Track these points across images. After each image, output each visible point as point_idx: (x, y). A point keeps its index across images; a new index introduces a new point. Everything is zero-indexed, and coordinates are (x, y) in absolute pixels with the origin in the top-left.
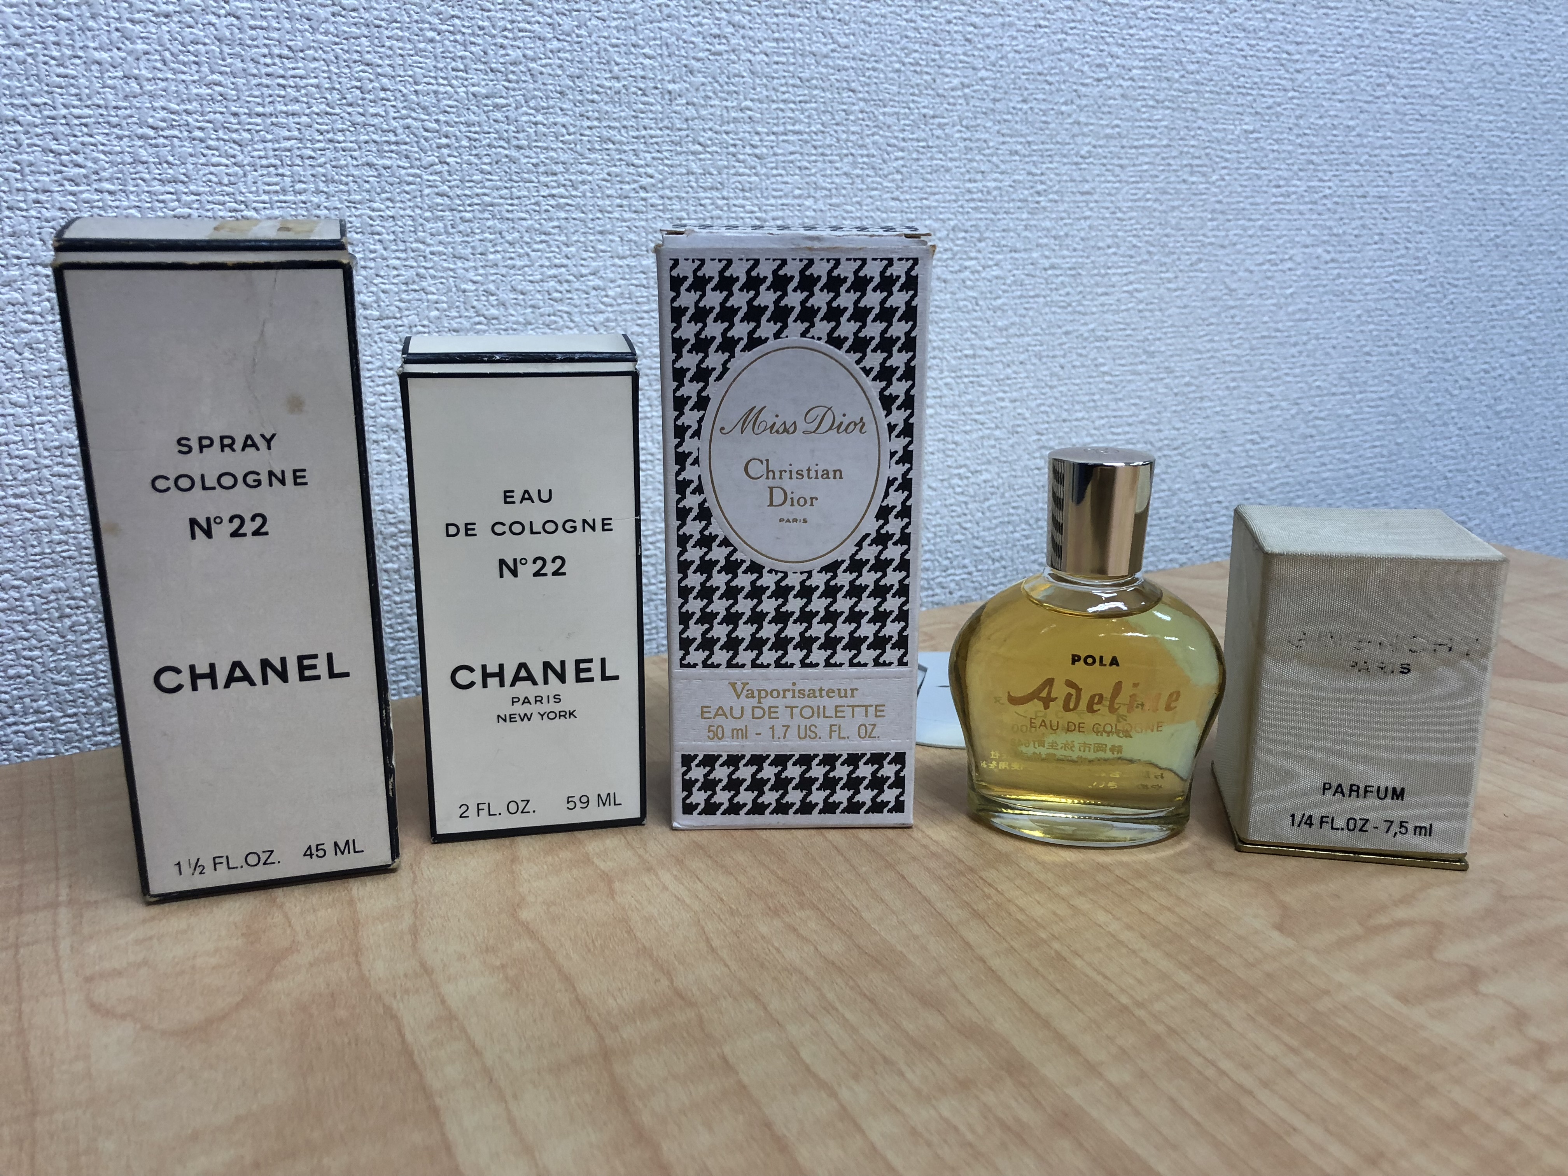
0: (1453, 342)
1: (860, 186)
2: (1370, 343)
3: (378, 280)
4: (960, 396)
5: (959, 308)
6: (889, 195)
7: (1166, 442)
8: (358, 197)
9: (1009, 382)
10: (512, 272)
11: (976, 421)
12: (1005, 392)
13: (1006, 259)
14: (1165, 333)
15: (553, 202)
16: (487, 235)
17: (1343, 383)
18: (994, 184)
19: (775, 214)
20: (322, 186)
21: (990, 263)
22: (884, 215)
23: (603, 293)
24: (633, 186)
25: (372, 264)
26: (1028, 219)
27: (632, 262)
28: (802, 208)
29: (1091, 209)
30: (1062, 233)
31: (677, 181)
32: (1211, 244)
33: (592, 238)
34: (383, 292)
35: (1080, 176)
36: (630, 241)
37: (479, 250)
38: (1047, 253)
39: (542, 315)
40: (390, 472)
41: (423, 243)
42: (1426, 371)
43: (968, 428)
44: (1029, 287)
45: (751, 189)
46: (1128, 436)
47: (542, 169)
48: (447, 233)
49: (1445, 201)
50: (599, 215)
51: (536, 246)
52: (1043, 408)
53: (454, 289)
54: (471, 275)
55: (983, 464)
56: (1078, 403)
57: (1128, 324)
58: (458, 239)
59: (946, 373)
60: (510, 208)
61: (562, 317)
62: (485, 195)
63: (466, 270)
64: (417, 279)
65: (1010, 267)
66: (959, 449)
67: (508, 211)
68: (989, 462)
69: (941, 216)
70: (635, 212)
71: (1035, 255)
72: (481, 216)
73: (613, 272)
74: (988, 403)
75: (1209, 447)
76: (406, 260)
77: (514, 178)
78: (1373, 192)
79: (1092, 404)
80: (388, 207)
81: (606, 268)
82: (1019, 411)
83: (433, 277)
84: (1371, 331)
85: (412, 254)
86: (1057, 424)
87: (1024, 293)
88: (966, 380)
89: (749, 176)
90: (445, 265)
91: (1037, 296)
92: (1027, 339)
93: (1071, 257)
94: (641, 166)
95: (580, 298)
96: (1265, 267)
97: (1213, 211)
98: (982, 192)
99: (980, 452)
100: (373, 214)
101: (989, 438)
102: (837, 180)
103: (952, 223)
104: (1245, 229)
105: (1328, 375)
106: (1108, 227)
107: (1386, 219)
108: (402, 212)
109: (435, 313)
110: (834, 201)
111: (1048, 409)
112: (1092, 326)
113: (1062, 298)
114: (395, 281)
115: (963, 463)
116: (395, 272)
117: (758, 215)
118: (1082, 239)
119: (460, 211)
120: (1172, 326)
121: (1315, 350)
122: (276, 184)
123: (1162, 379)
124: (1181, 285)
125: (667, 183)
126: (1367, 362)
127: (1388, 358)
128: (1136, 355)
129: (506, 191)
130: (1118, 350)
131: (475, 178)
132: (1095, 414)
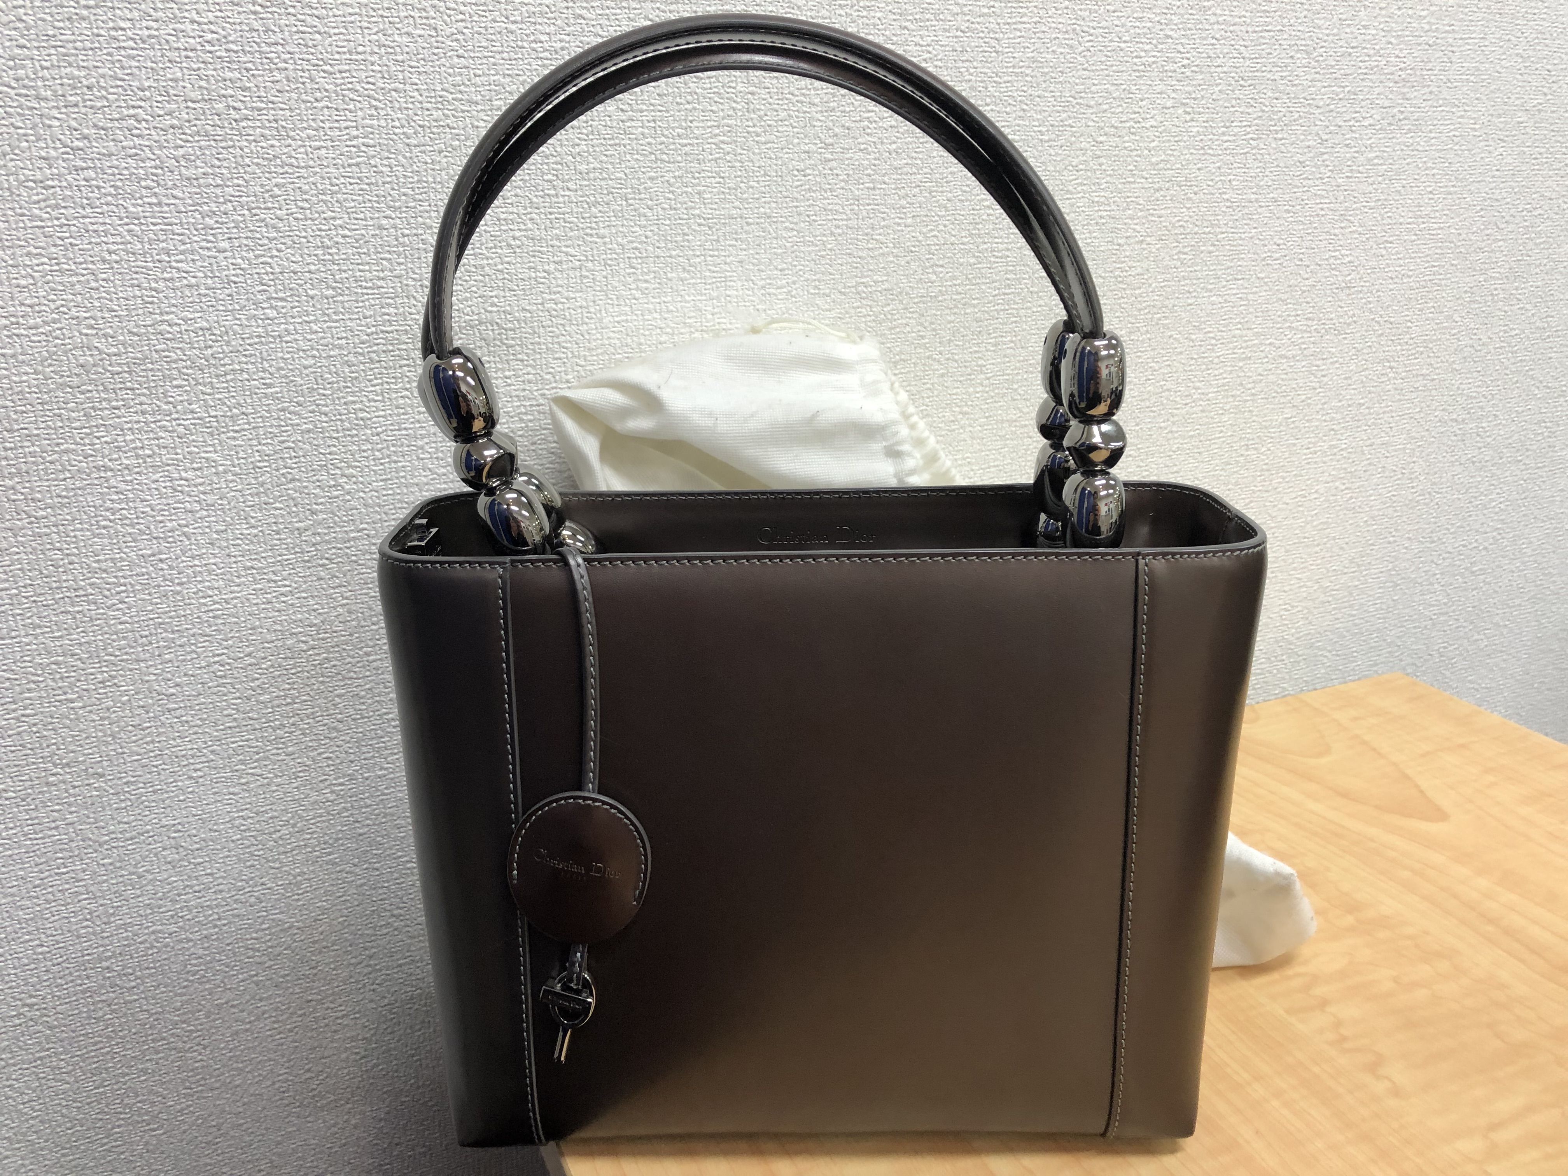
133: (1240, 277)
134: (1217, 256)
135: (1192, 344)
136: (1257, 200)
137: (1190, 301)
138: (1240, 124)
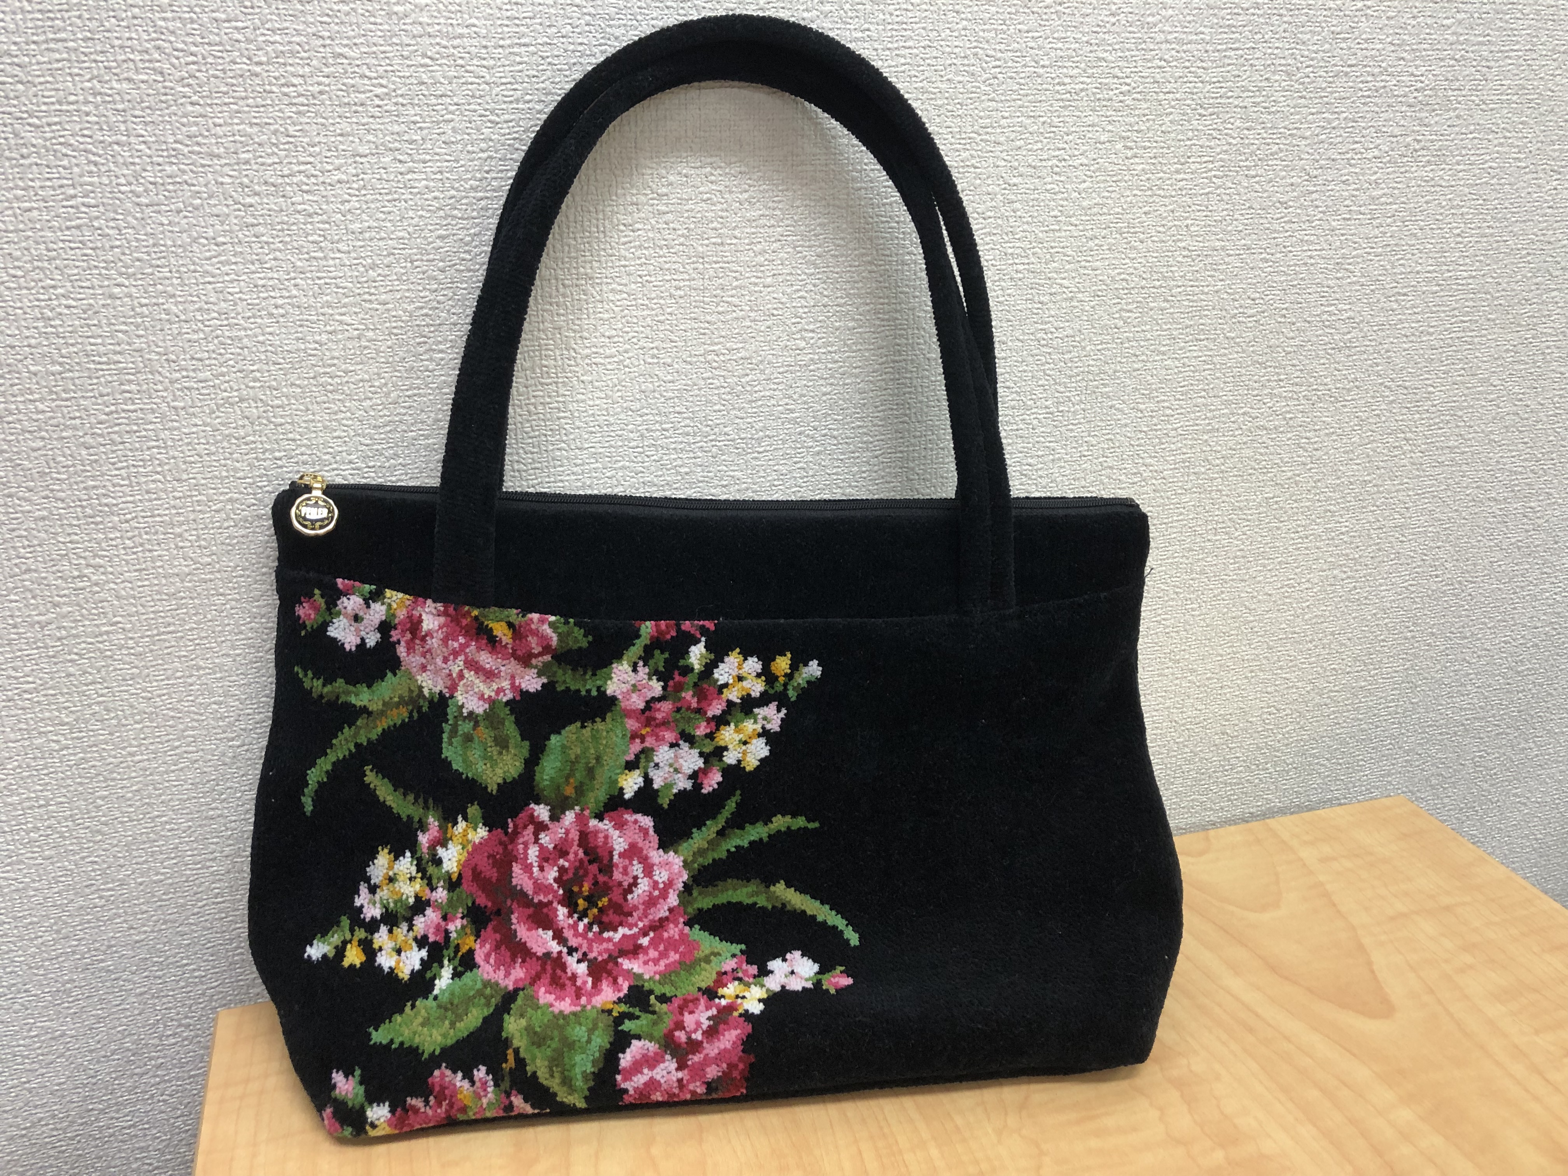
133: (1202, 337)
134: (1172, 314)
135: (1140, 415)
136: (1223, 248)
137: (1136, 366)
138: (1199, 160)
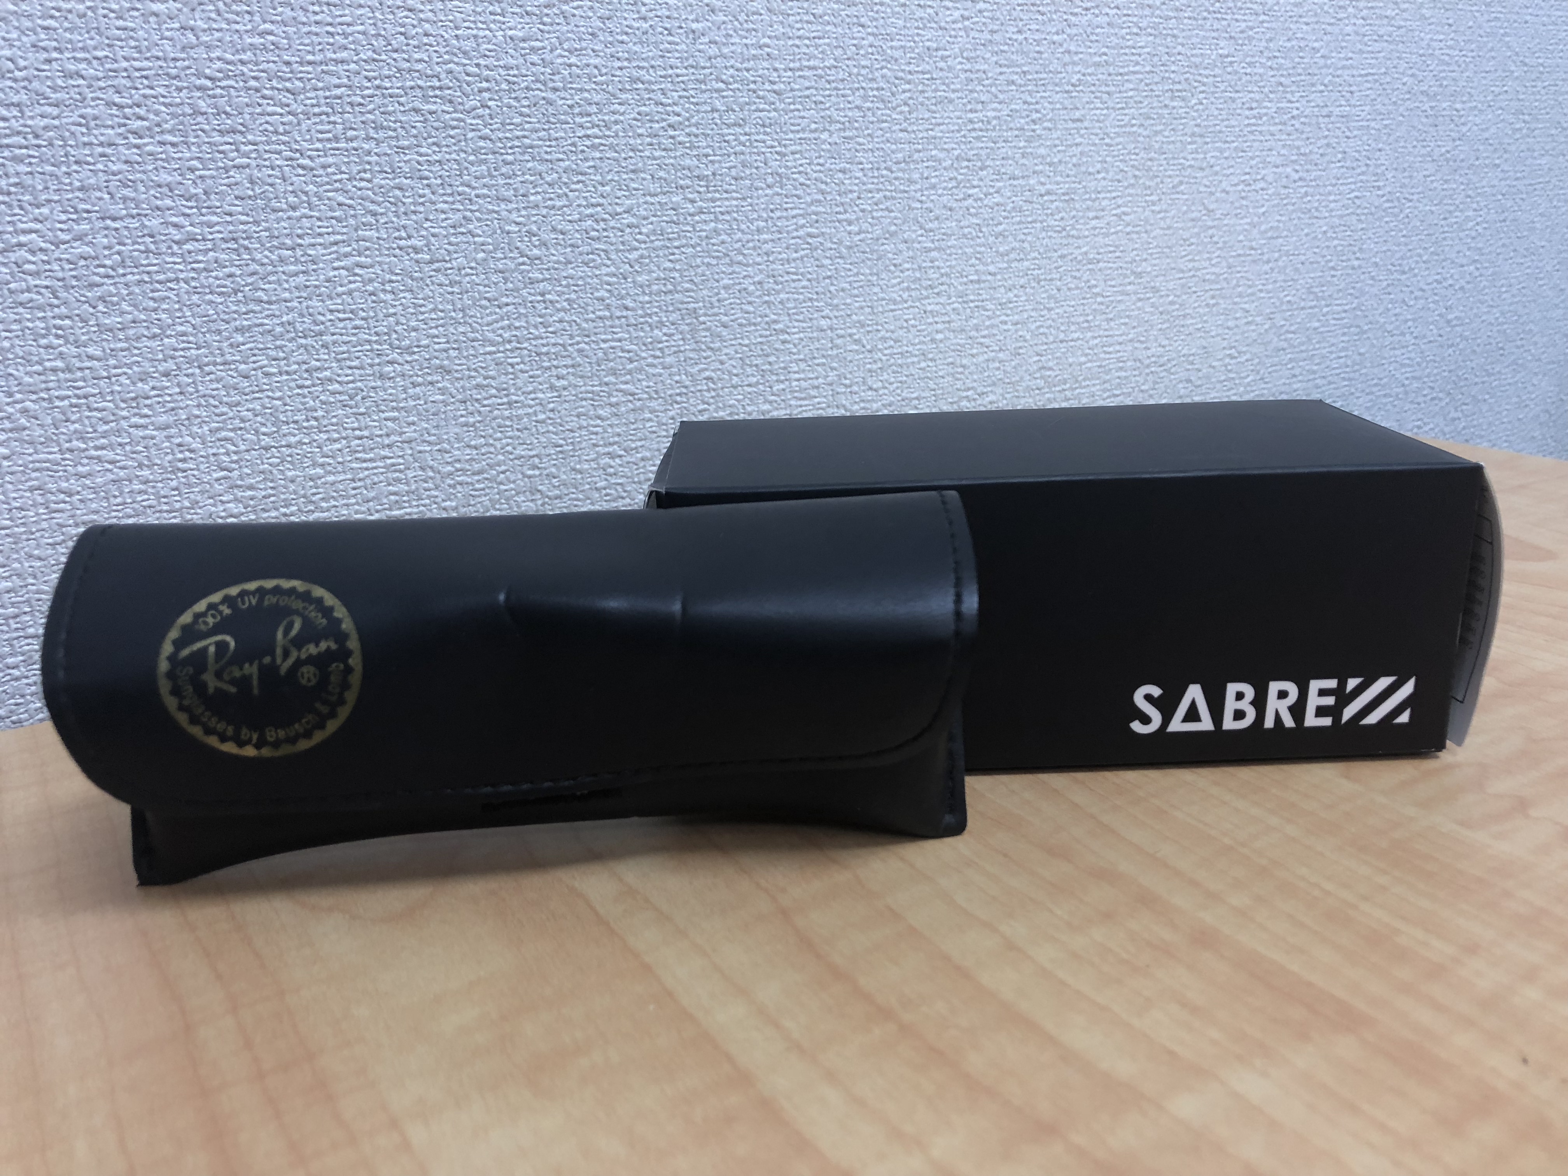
0: (1409, 254)
1: (871, 119)
2: (1335, 258)
3: (427, 225)
4: (967, 321)
5: (964, 235)
6: (898, 127)
7: (1153, 359)
8: (406, 143)
9: (1011, 305)
10: (552, 212)
11: (981, 344)
12: (1007, 315)
13: (1005, 187)
14: (1151, 254)
15: (588, 143)
16: (527, 177)
17: (1312, 297)
18: (993, 114)
19: (793, 148)
20: (372, 133)
21: (991, 190)
22: (894, 147)
23: (637, 230)
24: (662, 125)
25: (422, 209)
26: (1025, 147)
27: (664, 199)
28: (818, 141)
29: (1082, 136)
30: (1056, 160)
31: (703, 118)
32: (1191, 166)
33: (625, 176)
34: (433, 235)
35: (1072, 103)
36: (660, 178)
37: (521, 192)
38: (1042, 180)
39: (581, 254)
40: (445, 412)
41: (469, 186)
42: (1385, 283)
43: (975, 351)
44: (1027, 213)
45: (771, 125)
46: (1119, 355)
47: (577, 110)
48: (492, 177)
49: (1401, 118)
50: (631, 154)
51: (574, 187)
52: (1042, 330)
53: (499, 231)
54: (514, 216)
55: (989, 386)
56: (1073, 323)
57: (1116, 247)
58: (501, 182)
59: (954, 299)
60: (549, 150)
61: (599, 255)
62: (525, 137)
63: (510, 212)
64: (464, 222)
65: (1009, 194)
66: (966, 372)
67: (546, 153)
68: (994, 384)
69: (946, 146)
70: (664, 150)
71: (1032, 182)
72: (522, 158)
73: (645, 209)
74: (992, 326)
75: (1192, 363)
76: (453, 203)
77: (552, 120)
78: (1337, 111)
79: (1086, 325)
80: (434, 152)
81: (639, 206)
82: (1020, 333)
83: (479, 220)
84: (1335, 247)
85: (459, 198)
86: (1055, 345)
87: (1023, 219)
88: (972, 305)
89: (769, 111)
90: (490, 207)
91: (1035, 221)
92: (1026, 263)
93: (1065, 183)
94: (669, 105)
95: (615, 236)
96: (1240, 188)
97: (1193, 135)
98: (982, 121)
99: (986, 374)
100: (420, 159)
101: (993, 360)
102: (850, 114)
103: (956, 153)
104: (1221, 151)
105: (1298, 290)
106: (1098, 153)
107: (1348, 137)
108: (447, 156)
109: (481, 255)
110: (848, 134)
111: (1046, 331)
112: (1084, 249)
113: (1057, 223)
114: (444, 225)
115: (970, 385)
116: (443, 216)
117: (778, 149)
118: (1074, 165)
119: (502, 154)
120: (1157, 246)
121: (1285, 267)
122: (329, 132)
123: (1149, 299)
124: (1164, 207)
125: (693, 121)
126: (1333, 276)
127: (1350, 272)
128: (1126, 276)
129: (544, 133)
130: (1109, 272)
131: (515, 120)
132: (1089, 334)
